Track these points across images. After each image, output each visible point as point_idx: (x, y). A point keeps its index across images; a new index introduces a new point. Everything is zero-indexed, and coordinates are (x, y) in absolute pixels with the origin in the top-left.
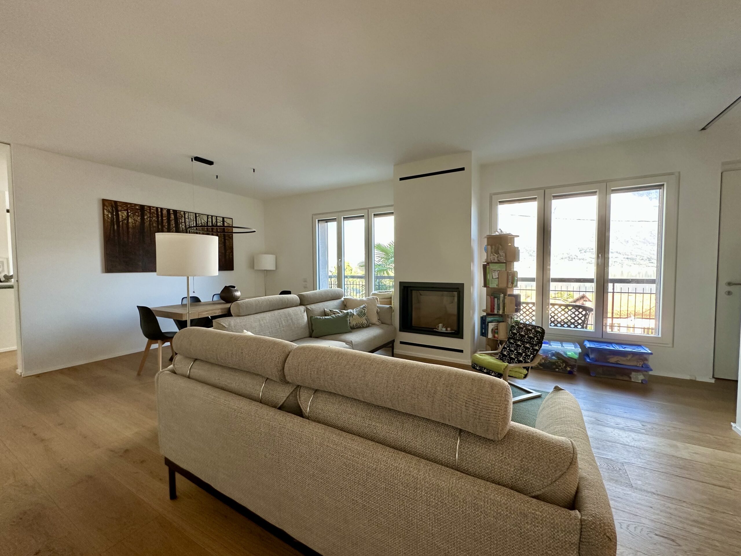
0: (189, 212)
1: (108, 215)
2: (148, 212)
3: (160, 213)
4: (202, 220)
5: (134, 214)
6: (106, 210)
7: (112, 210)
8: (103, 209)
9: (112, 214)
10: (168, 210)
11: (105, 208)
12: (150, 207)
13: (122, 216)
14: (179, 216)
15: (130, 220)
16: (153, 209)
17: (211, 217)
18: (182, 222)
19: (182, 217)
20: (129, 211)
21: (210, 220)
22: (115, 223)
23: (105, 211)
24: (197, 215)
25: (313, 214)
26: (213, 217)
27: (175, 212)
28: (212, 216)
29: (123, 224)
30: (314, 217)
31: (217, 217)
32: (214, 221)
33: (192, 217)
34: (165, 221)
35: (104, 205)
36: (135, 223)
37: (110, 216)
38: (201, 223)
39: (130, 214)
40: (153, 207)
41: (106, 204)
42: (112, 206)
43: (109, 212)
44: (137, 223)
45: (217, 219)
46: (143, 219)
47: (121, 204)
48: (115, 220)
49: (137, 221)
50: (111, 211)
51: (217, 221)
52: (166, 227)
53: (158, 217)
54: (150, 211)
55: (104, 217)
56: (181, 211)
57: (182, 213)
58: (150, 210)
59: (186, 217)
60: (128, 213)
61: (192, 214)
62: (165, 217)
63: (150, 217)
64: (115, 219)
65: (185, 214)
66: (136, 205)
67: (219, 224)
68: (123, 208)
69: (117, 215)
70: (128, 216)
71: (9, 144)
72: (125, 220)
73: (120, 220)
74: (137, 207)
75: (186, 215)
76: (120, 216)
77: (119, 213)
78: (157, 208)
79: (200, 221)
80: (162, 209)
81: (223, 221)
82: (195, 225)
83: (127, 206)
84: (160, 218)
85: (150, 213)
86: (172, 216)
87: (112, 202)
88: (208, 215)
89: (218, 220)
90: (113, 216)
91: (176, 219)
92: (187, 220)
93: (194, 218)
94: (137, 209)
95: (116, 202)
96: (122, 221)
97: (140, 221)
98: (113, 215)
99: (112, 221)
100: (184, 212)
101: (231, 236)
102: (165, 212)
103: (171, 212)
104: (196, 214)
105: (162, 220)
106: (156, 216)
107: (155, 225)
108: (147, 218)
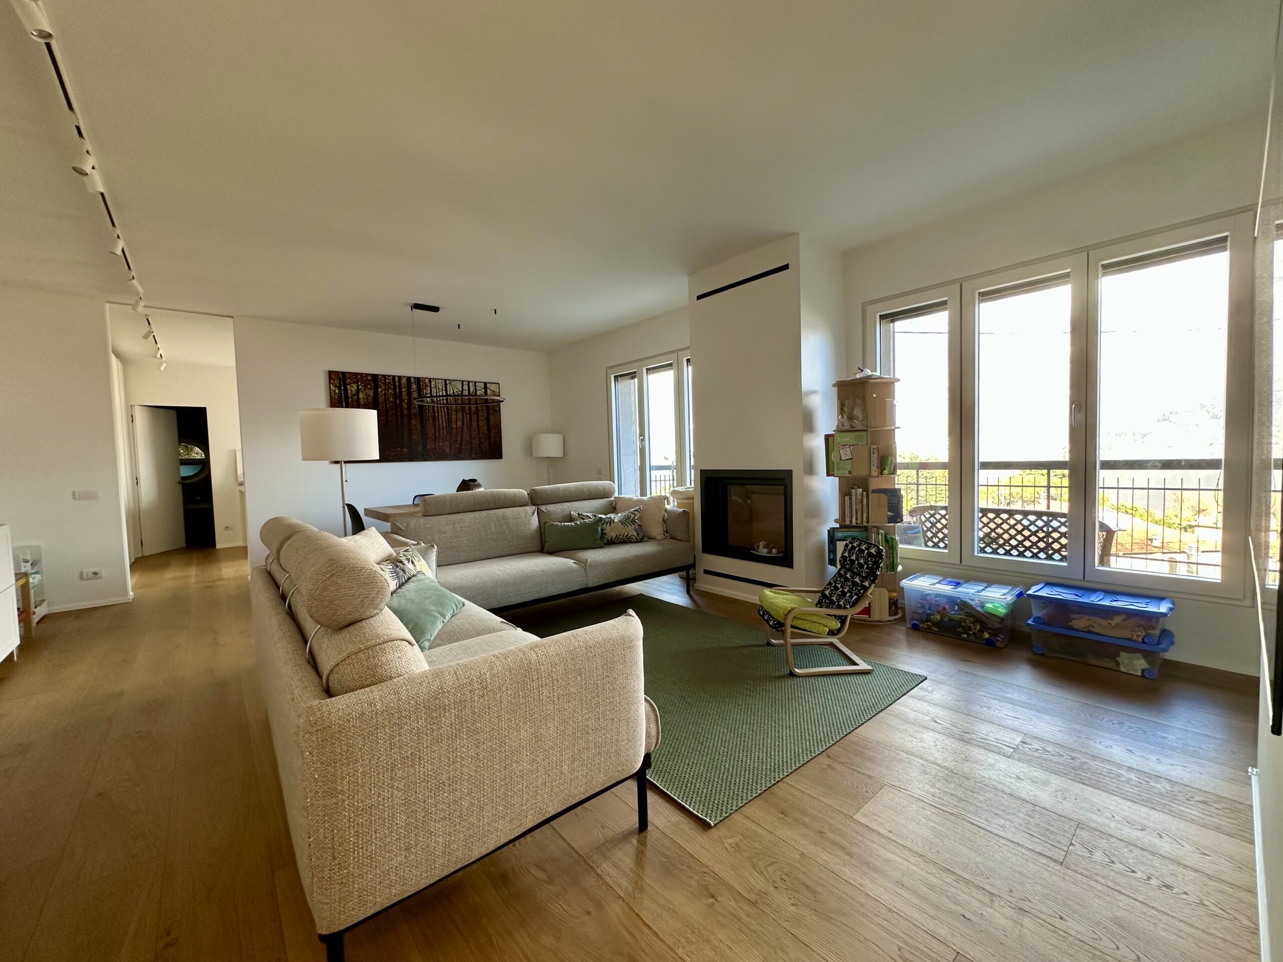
0: (435, 379)
1: (335, 391)
2: (382, 383)
3: (397, 384)
4: (455, 389)
5: (365, 387)
6: (333, 384)
7: (340, 383)
8: (330, 383)
9: (339, 389)
10: (409, 379)
11: (332, 382)
12: (384, 376)
13: (352, 391)
14: (423, 385)
15: (361, 396)
16: (389, 379)
17: (467, 383)
18: (426, 393)
19: (426, 386)
20: (359, 383)
21: (466, 387)
22: (343, 400)
23: (332, 386)
24: (448, 382)
25: (607, 368)
26: (471, 384)
27: (418, 380)
28: (469, 382)
29: (352, 400)
30: (609, 371)
31: (475, 382)
32: (472, 389)
33: (441, 385)
34: (404, 394)
35: (330, 378)
36: (367, 399)
37: (337, 391)
38: (454, 393)
39: (360, 387)
40: (389, 376)
41: (333, 376)
42: (340, 379)
43: (335, 386)
44: (370, 398)
45: (476, 386)
46: (376, 393)
47: (349, 376)
48: (343, 397)
49: (369, 395)
50: (338, 385)
51: (476, 389)
52: (406, 401)
53: (395, 389)
54: (385, 381)
55: (330, 393)
56: (426, 378)
57: (427, 381)
59: (432, 386)
60: (358, 387)
61: (440, 381)
62: (405, 388)
63: (385, 390)
64: (343, 395)
65: (430, 382)
66: (367, 375)
67: (478, 393)
68: (351, 380)
69: (346, 390)
70: (358, 390)
71: (232, 317)
72: (355, 395)
73: (349, 396)
74: (369, 378)
75: (433, 383)
76: (349, 391)
77: (348, 386)
78: (394, 377)
79: (452, 390)
80: (400, 377)
81: (486, 388)
82: (444, 394)
83: (357, 377)
84: (398, 390)
85: (385, 384)
86: (414, 387)
87: (340, 374)
88: (463, 382)
89: (477, 388)
90: (341, 392)
91: (419, 390)
92: (434, 390)
93: (444, 386)
94: (369, 380)
95: (344, 373)
96: (352, 397)
97: (372, 395)
98: (341, 389)
99: (340, 397)
100: (430, 379)
101: (497, 409)
102: (404, 381)
103: (412, 380)
104: (445, 380)
105: (401, 392)
106: (392, 387)
107: (391, 399)
108: (381, 391)
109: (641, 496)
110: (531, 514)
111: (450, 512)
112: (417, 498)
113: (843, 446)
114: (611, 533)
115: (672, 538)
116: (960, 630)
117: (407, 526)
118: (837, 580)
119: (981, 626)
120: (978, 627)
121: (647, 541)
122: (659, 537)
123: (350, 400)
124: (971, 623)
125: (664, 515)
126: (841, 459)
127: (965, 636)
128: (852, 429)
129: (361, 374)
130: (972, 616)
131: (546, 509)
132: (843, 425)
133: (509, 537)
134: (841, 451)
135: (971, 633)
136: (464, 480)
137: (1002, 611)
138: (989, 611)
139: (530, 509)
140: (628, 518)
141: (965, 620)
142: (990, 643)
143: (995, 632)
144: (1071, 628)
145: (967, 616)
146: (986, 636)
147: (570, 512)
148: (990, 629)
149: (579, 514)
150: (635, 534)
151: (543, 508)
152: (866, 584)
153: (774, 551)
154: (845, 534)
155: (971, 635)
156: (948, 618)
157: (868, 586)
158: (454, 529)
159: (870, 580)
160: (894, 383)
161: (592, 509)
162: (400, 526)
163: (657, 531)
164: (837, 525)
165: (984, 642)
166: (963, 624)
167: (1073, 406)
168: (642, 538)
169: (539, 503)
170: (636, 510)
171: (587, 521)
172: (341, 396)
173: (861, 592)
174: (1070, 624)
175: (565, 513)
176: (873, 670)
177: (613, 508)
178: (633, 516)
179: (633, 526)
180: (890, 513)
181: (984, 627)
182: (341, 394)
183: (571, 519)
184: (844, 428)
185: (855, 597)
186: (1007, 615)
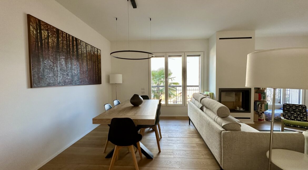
0: (83, 41)
2: (61, 35)
3: (68, 38)
4: (89, 49)
5: (52, 35)
6: (32, 26)
7: (37, 27)
8: (29, 24)
10: (73, 37)
11: (31, 24)
12: (62, 32)
13: (44, 35)
14: (78, 43)
15: (50, 40)
16: (64, 34)
18: (80, 48)
20: (49, 31)
21: (92, 49)
22: (39, 40)
24: (87, 45)
28: (93, 47)
31: (95, 48)
34: (71, 45)
35: (29, 20)
36: (53, 44)
37: (35, 32)
39: (49, 34)
40: (65, 32)
41: (31, 19)
42: (37, 25)
44: (55, 43)
46: (58, 40)
47: (43, 24)
49: (54, 41)
50: (35, 28)
52: (71, 50)
57: (80, 41)
59: (82, 45)
62: (71, 42)
66: (54, 27)
67: (95, 53)
68: (44, 27)
69: (41, 33)
70: (48, 36)
72: (46, 39)
73: (43, 39)
75: (82, 43)
76: (43, 35)
77: (42, 31)
80: (69, 35)
81: (97, 51)
83: (48, 27)
84: (68, 42)
86: (75, 43)
87: (37, 20)
88: (91, 46)
90: (38, 34)
93: (85, 47)
94: (55, 31)
95: (39, 21)
98: (38, 32)
102: (71, 38)
103: (74, 39)
104: (86, 43)
105: (69, 44)
106: (66, 40)
107: (65, 47)
108: (61, 41)
123: (43, 41)
129: (51, 26)
172: (38, 37)
182: (38, 35)
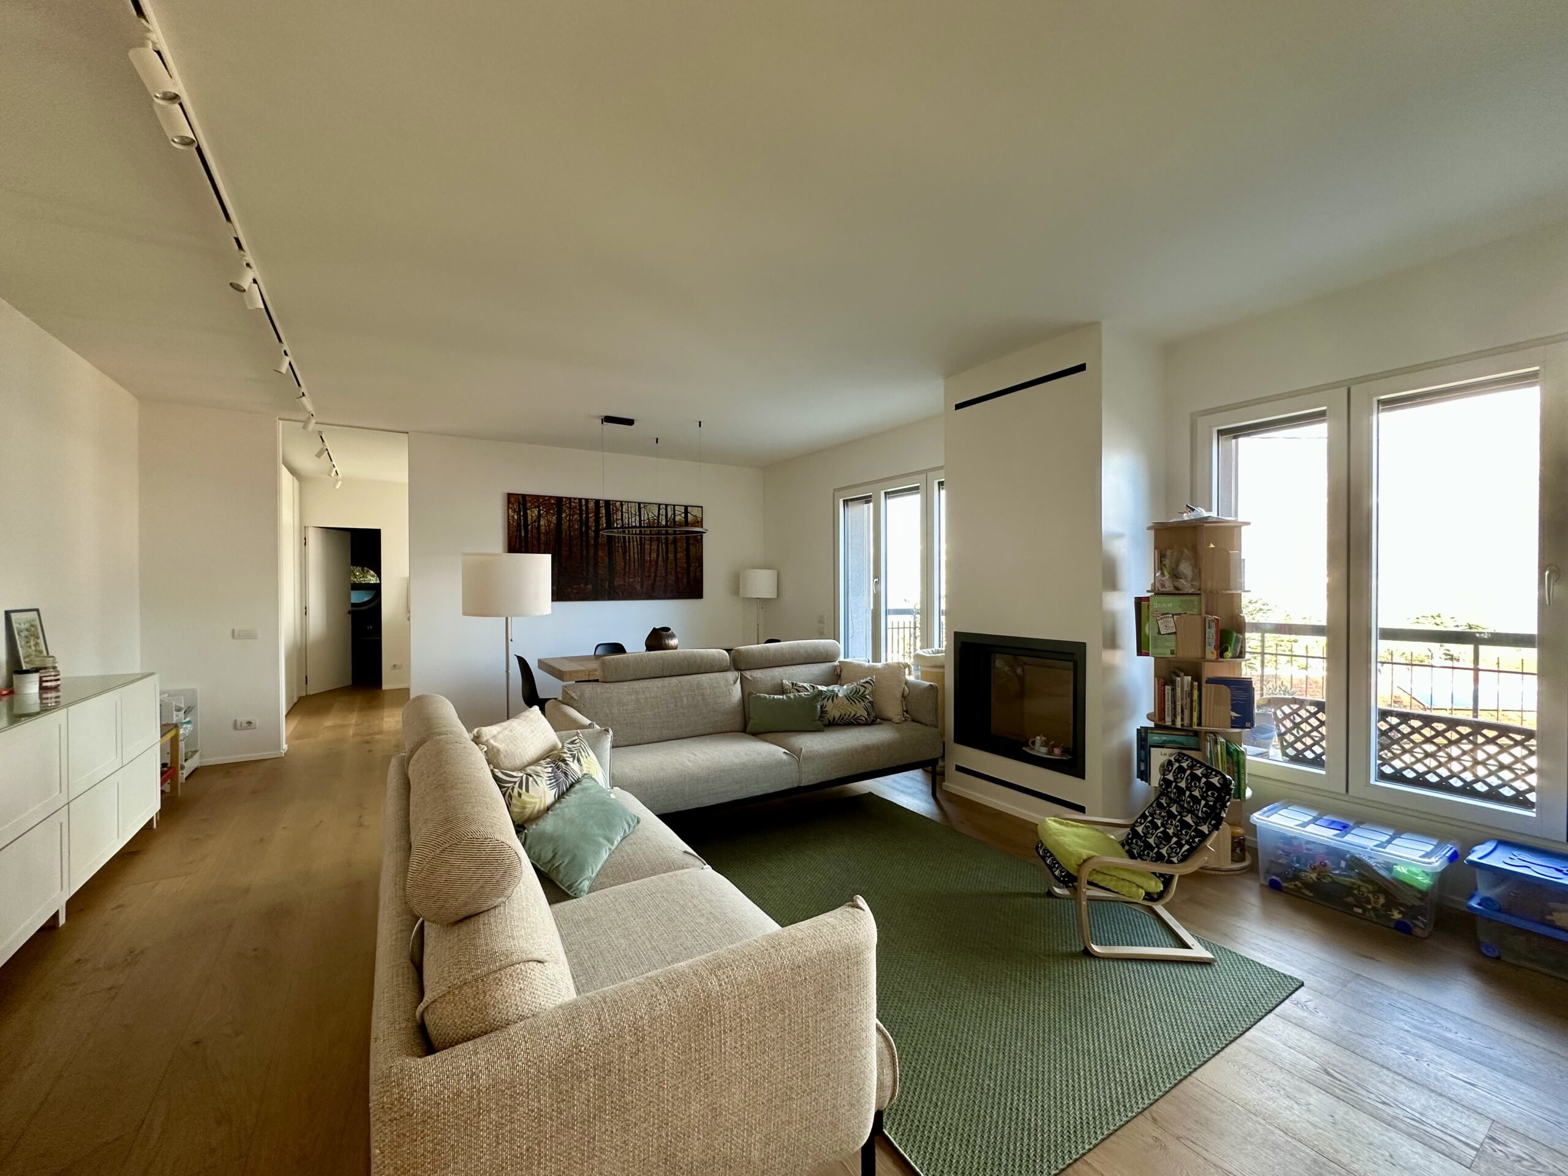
0: (628, 502)
1: (513, 517)
2: (567, 507)
3: (584, 508)
4: (650, 514)
5: (547, 513)
6: (511, 508)
7: (519, 508)
8: (508, 508)
9: (519, 514)
10: (597, 502)
11: (510, 506)
12: (570, 499)
13: (532, 516)
14: (613, 510)
15: (542, 523)
16: (574, 502)
17: (664, 506)
18: (617, 519)
19: (617, 510)
20: (541, 508)
21: (663, 512)
22: (522, 527)
23: (510, 511)
24: (642, 506)
25: (835, 490)
26: (669, 508)
27: (607, 503)
28: (667, 506)
29: (532, 528)
30: (836, 494)
31: (674, 506)
32: (670, 513)
33: (634, 509)
34: (591, 520)
35: (509, 502)
36: (549, 526)
37: (516, 517)
38: (648, 519)
39: (542, 512)
40: (575, 499)
41: (512, 500)
42: (519, 503)
43: (514, 511)
44: (552, 525)
45: (674, 510)
46: (559, 519)
47: (531, 499)
48: (522, 524)
49: (551, 522)
50: (517, 510)
51: (674, 514)
52: (593, 529)
53: (581, 515)
54: (571, 505)
55: (508, 519)
56: (617, 501)
57: (618, 504)
58: (570, 503)
59: (624, 510)
60: (539, 512)
61: (633, 504)
62: (592, 513)
63: (570, 515)
64: (522, 521)
65: (622, 505)
66: (551, 497)
67: (677, 518)
68: (532, 504)
69: (525, 516)
70: (539, 516)
71: (407, 433)
72: (535, 521)
73: (529, 523)
74: (552, 501)
75: (625, 507)
76: (529, 517)
77: (528, 511)
78: (580, 500)
79: (646, 515)
80: (587, 500)
81: (686, 512)
82: (638, 525)
83: (539, 500)
84: (584, 515)
85: (570, 508)
86: (603, 511)
87: (520, 496)
88: (660, 505)
89: (676, 512)
90: (520, 518)
91: (608, 515)
92: (626, 515)
93: (637, 510)
94: (552, 504)
95: (524, 496)
96: (532, 523)
97: (555, 522)
99: (519, 525)
100: (622, 502)
101: (699, 537)
102: (591, 505)
103: (602, 504)
104: (639, 504)
105: (587, 517)
106: (578, 512)
107: (576, 527)
108: (566, 517)
109: (873, 662)
110: (732, 682)
111: (634, 678)
112: (599, 648)
113: (1163, 614)
114: (833, 712)
115: (913, 720)
116: (1350, 899)
117: (582, 696)
118: (1155, 813)
119: (1386, 898)
120: (1382, 900)
121: (880, 724)
122: (897, 718)
123: (530, 527)
124: (1369, 892)
125: (904, 688)
126: (1159, 633)
127: (1360, 911)
128: (1177, 592)
129: (543, 497)
130: (1371, 882)
131: (751, 676)
132: (1163, 586)
133: (704, 711)
134: (1159, 622)
135: (1370, 907)
136: (654, 629)
137: (1424, 881)
138: (1401, 878)
139: (732, 675)
140: (857, 692)
141: (1359, 886)
142: (1402, 927)
143: (1412, 911)
144: (1551, 925)
145: (1363, 881)
146: (1397, 915)
147: (782, 680)
148: (1401, 905)
149: (793, 684)
150: (865, 714)
151: (748, 674)
152: (1205, 829)
153: (1057, 751)
154: (1164, 738)
155: (1369, 910)
156: (1329, 880)
157: (1207, 832)
158: (638, 701)
159: (1210, 824)
160: (1241, 527)
161: (811, 677)
162: (573, 695)
163: (893, 710)
164: (1151, 724)
165: (1392, 925)
166: (1355, 892)
167: (1547, 573)
168: (875, 719)
169: (742, 668)
170: (867, 682)
171: (802, 694)
172: (520, 522)
173: (1197, 840)
174: (1548, 917)
175: (776, 682)
176: (1214, 960)
177: (836, 677)
178: (862, 690)
179: (863, 703)
180: (1234, 714)
181: (1392, 901)
182: (520, 520)
183: (782, 690)
184: (1164, 589)
185: (1187, 847)
186: (1433, 886)
